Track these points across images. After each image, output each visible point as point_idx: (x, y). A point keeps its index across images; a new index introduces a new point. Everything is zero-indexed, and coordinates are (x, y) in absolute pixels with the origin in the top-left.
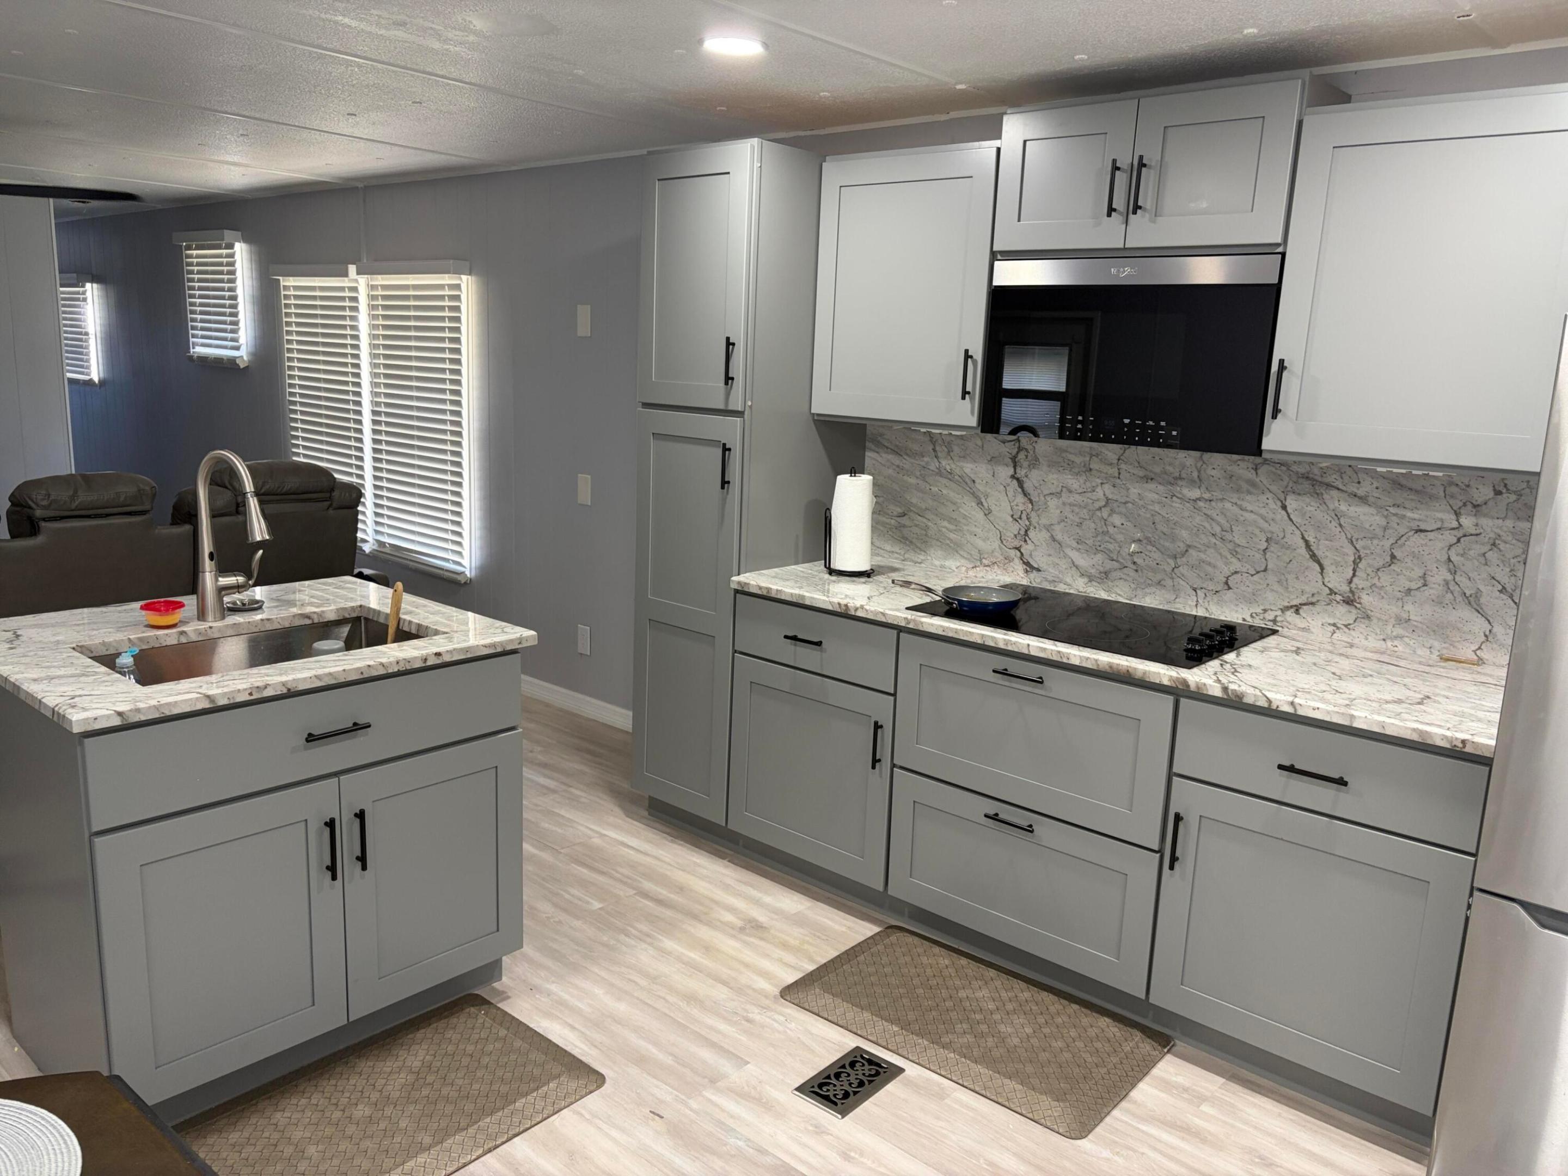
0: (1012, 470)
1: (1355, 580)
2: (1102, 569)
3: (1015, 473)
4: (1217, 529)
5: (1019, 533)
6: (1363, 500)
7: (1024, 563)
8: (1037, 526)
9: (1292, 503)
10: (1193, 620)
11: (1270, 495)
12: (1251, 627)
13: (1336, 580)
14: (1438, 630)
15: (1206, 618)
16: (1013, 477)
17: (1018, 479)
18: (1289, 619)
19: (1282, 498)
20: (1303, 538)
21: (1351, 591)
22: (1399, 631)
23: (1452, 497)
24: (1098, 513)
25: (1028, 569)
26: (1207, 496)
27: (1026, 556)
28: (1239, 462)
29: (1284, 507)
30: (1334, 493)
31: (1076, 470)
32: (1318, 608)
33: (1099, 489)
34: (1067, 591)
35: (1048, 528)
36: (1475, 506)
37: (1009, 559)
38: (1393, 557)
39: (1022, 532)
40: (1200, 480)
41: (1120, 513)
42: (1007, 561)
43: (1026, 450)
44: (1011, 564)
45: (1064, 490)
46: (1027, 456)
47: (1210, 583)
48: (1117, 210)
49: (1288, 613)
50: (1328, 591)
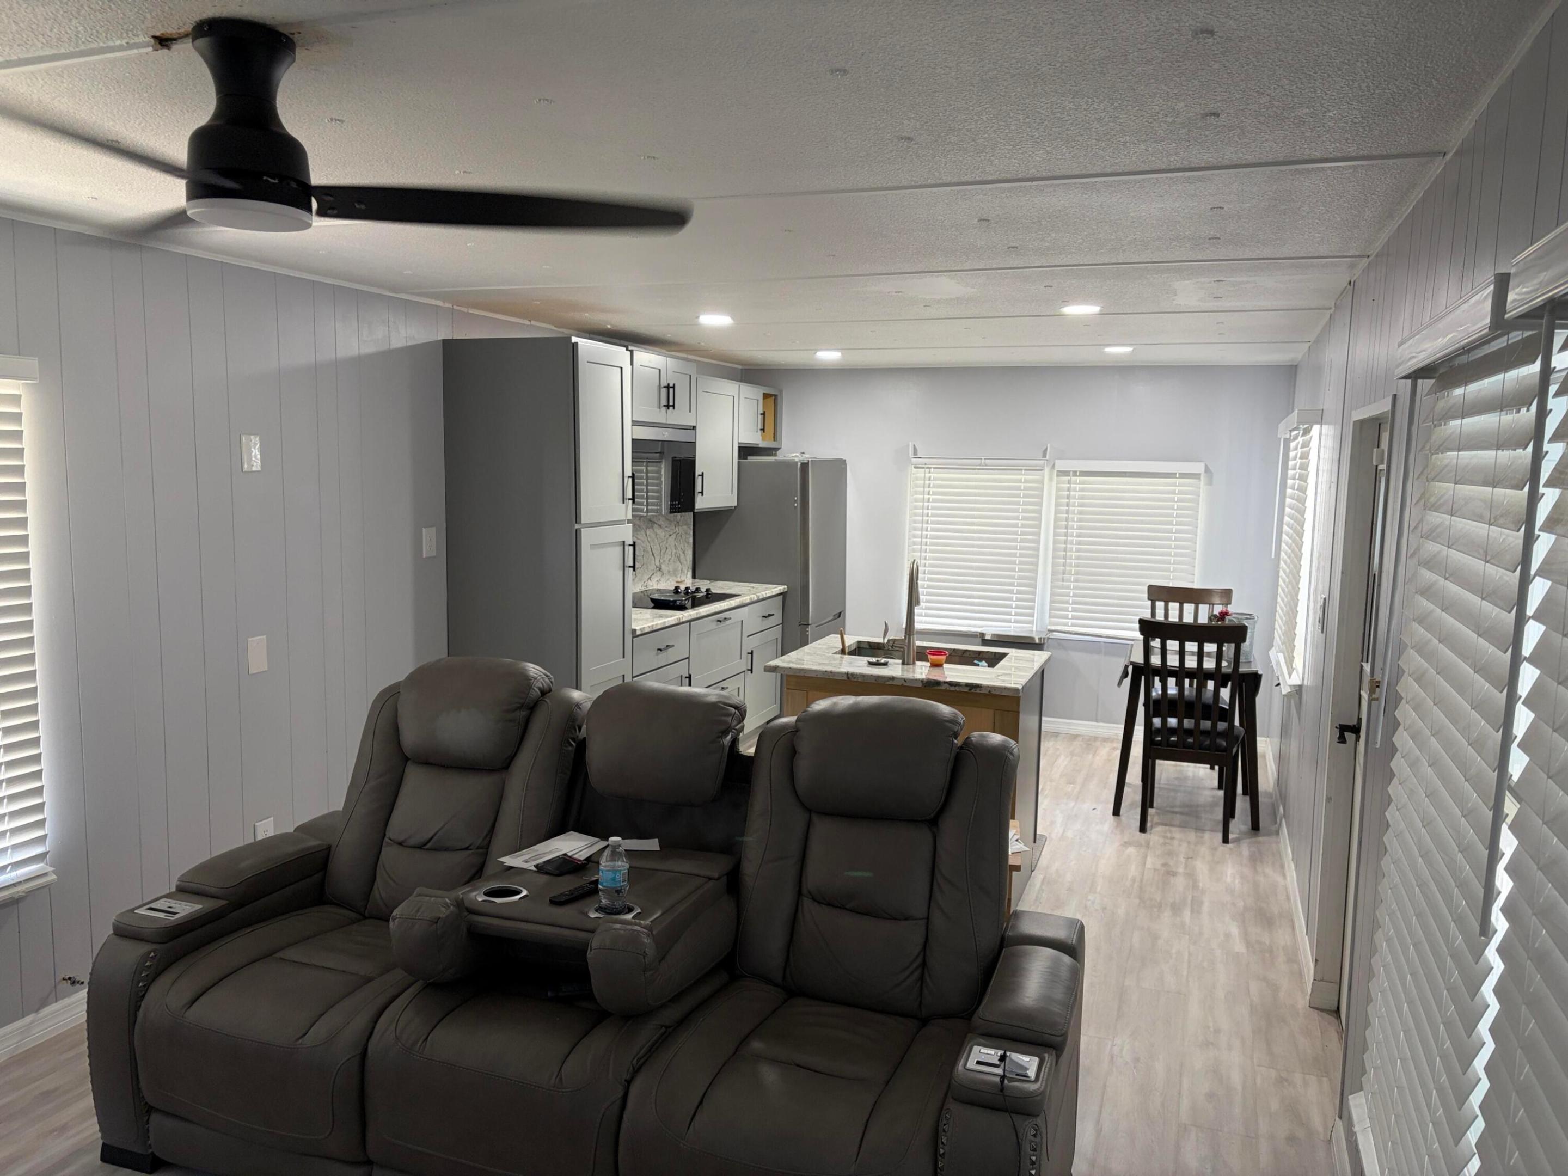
11: (643, 530)
20: (650, 547)
29: (646, 535)
30: (655, 525)
32: (654, 575)
48: (665, 406)
49: (649, 580)
50: (656, 567)
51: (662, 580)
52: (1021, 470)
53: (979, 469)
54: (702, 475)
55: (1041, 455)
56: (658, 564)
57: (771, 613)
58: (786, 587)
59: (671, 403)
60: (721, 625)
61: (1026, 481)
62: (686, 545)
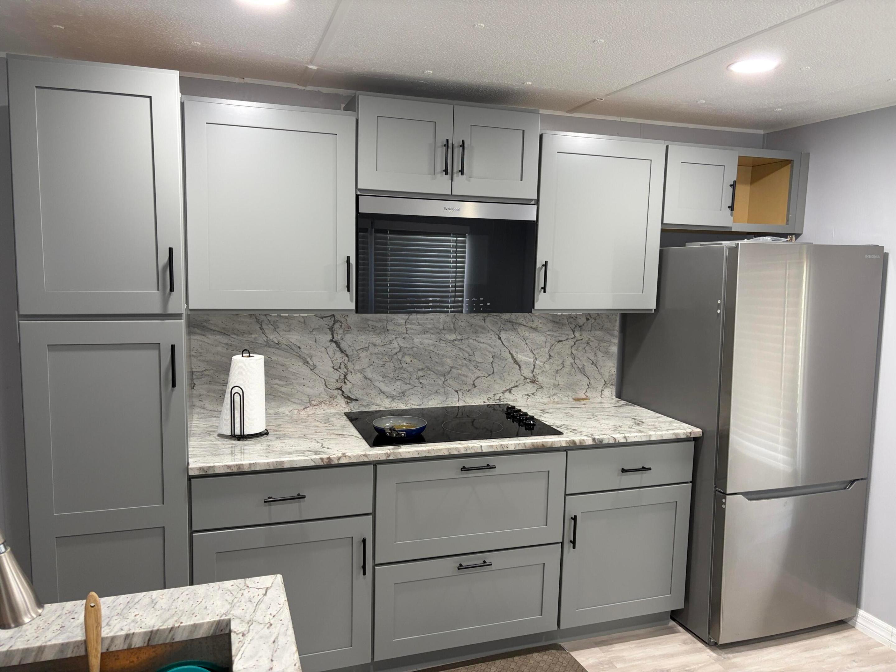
0: (331, 336)
1: (535, 370)
2: (400, 391)
3: (333, 338)
4: (467, 355)
5: (340, 378)
6: (535, 329)
7: (345, 397)
8: (353, 371)
9: (503, 335)
10: (457, 409)
11: (492, 333)
12: (488, 405)
13: (527, 372)
14: (571, 387)
15: (464, 406)
16: (331, 341)
17: (335, 342)
18: (506, 397)
19: (498, 334)
20: (510, 353)
21: (534, 376)
22: (555, 391)
23: (571, 323)
24: (395, 357)
25: (349, 401)
26: (459, 337)
27: (347, 393)
28: (475, 317)
29: (500, 338)
30: (523, 328)
31: (378, 331)
32: (520, 388)
33: (395, 342)
34: (378, 409)
35: (361, 371)
36: (580, 327)
37: (333, 397)
38: (550, 356)
39: (342, 377)
40: (455, 329)
41: (409, 355)
42: (331, 399)
43: (340, 321)
44: (336, 400)
45: (371, 345)
46: (341, 326)
47: (465, 386)
49: (506, 394)
50: (523, 378)
54: (546, 265)
56: (529, 375)
57: (651, 467)
58: (699, 430)
62: (600, 355)
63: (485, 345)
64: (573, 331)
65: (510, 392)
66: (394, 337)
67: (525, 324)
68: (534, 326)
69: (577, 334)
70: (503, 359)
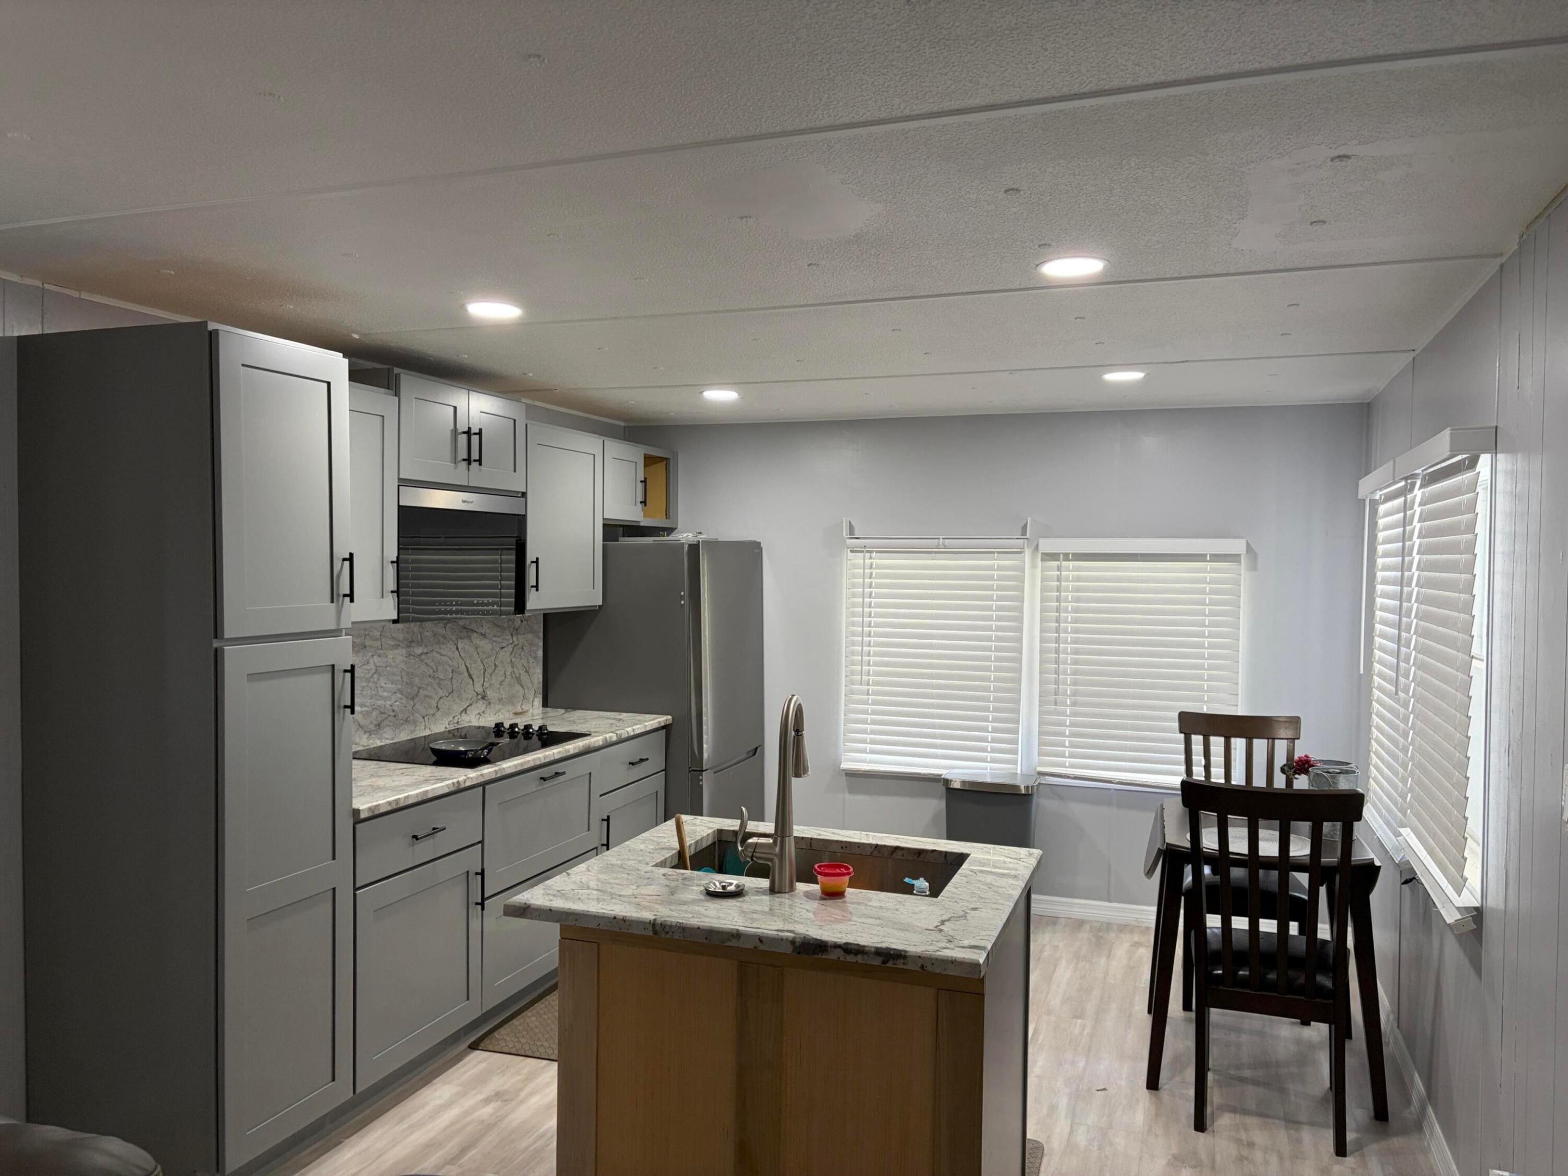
1: (485, 684)
4: (431, 671)
6: (484, 635)
9: (460, 645)
10: (423, 739)
11: (451, 642)
13: (479, 687)
14: (511, 700)
15: (429, 735)
18: (463, 718)
19: (456, 643)
20: (465, 665)
21: (484, 691)
22: (500, 707)
26: (425, 650)
29: (457, 649)
30: (475, 634)
32: (473, 706)
38: (495, 665)
40: (422, 640)
41: (383, 676)
47: (430, 710)
48: (464, 460)
49: (463, 714)
50: (476, 694)
51: (488, 711)
52: (993, 553)
53: (935, 552)
54: (537, 562)
55: (1020, 532)
56: (480, 690)
57: (645, 758)
58: (669, 717)
59: (475, 455)
60: (548, 784)
61: (1000, 568)
62: (531, 660)
63: (446, 658)
64: (512, 635)
65: (466, 713)
66: (371, 654)
67: (477, 630)
68: (483, 632)
69: (515, 639)
70: (461, 674)
